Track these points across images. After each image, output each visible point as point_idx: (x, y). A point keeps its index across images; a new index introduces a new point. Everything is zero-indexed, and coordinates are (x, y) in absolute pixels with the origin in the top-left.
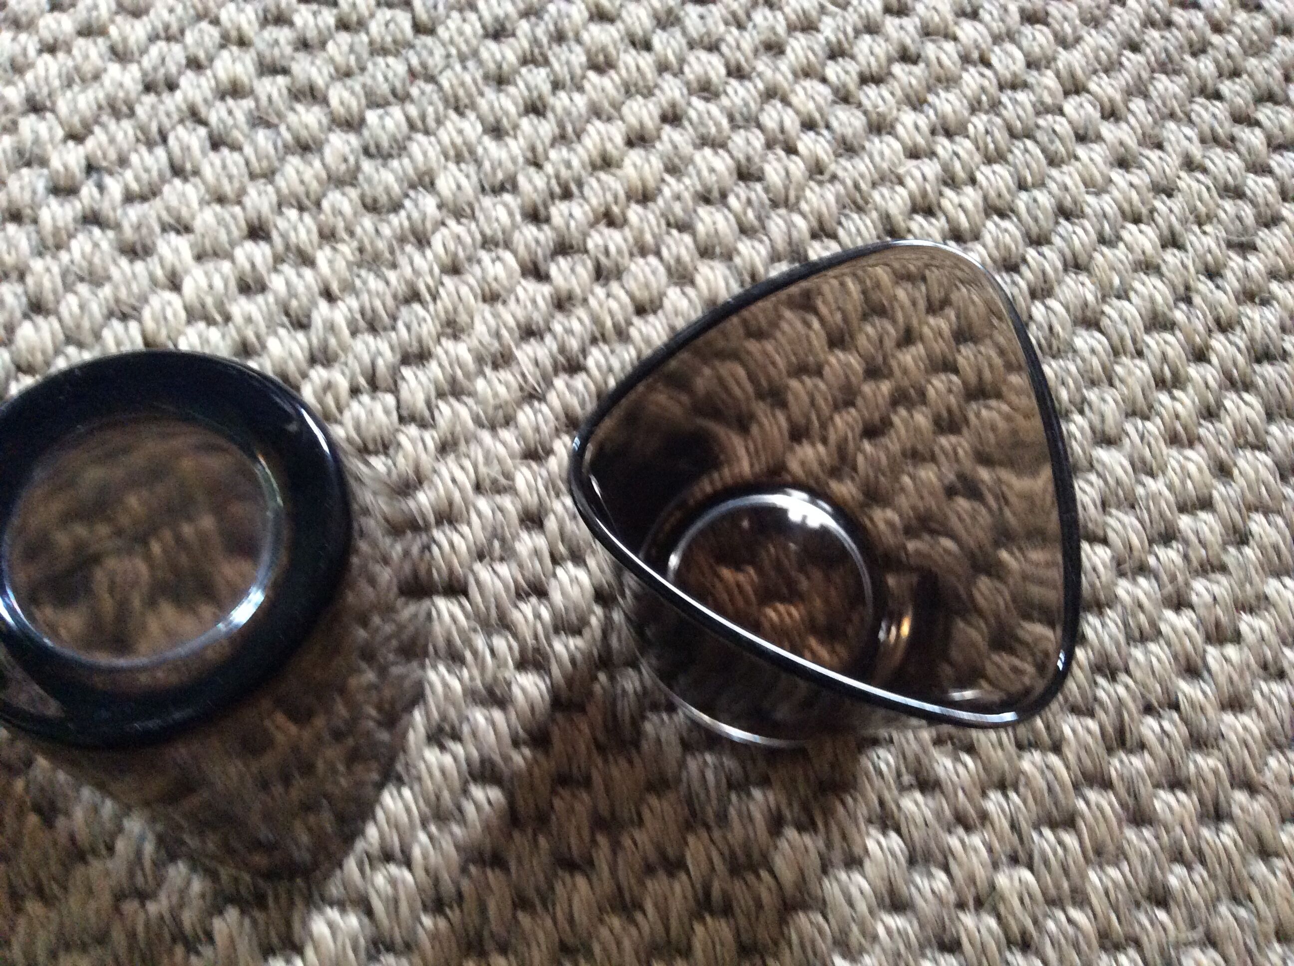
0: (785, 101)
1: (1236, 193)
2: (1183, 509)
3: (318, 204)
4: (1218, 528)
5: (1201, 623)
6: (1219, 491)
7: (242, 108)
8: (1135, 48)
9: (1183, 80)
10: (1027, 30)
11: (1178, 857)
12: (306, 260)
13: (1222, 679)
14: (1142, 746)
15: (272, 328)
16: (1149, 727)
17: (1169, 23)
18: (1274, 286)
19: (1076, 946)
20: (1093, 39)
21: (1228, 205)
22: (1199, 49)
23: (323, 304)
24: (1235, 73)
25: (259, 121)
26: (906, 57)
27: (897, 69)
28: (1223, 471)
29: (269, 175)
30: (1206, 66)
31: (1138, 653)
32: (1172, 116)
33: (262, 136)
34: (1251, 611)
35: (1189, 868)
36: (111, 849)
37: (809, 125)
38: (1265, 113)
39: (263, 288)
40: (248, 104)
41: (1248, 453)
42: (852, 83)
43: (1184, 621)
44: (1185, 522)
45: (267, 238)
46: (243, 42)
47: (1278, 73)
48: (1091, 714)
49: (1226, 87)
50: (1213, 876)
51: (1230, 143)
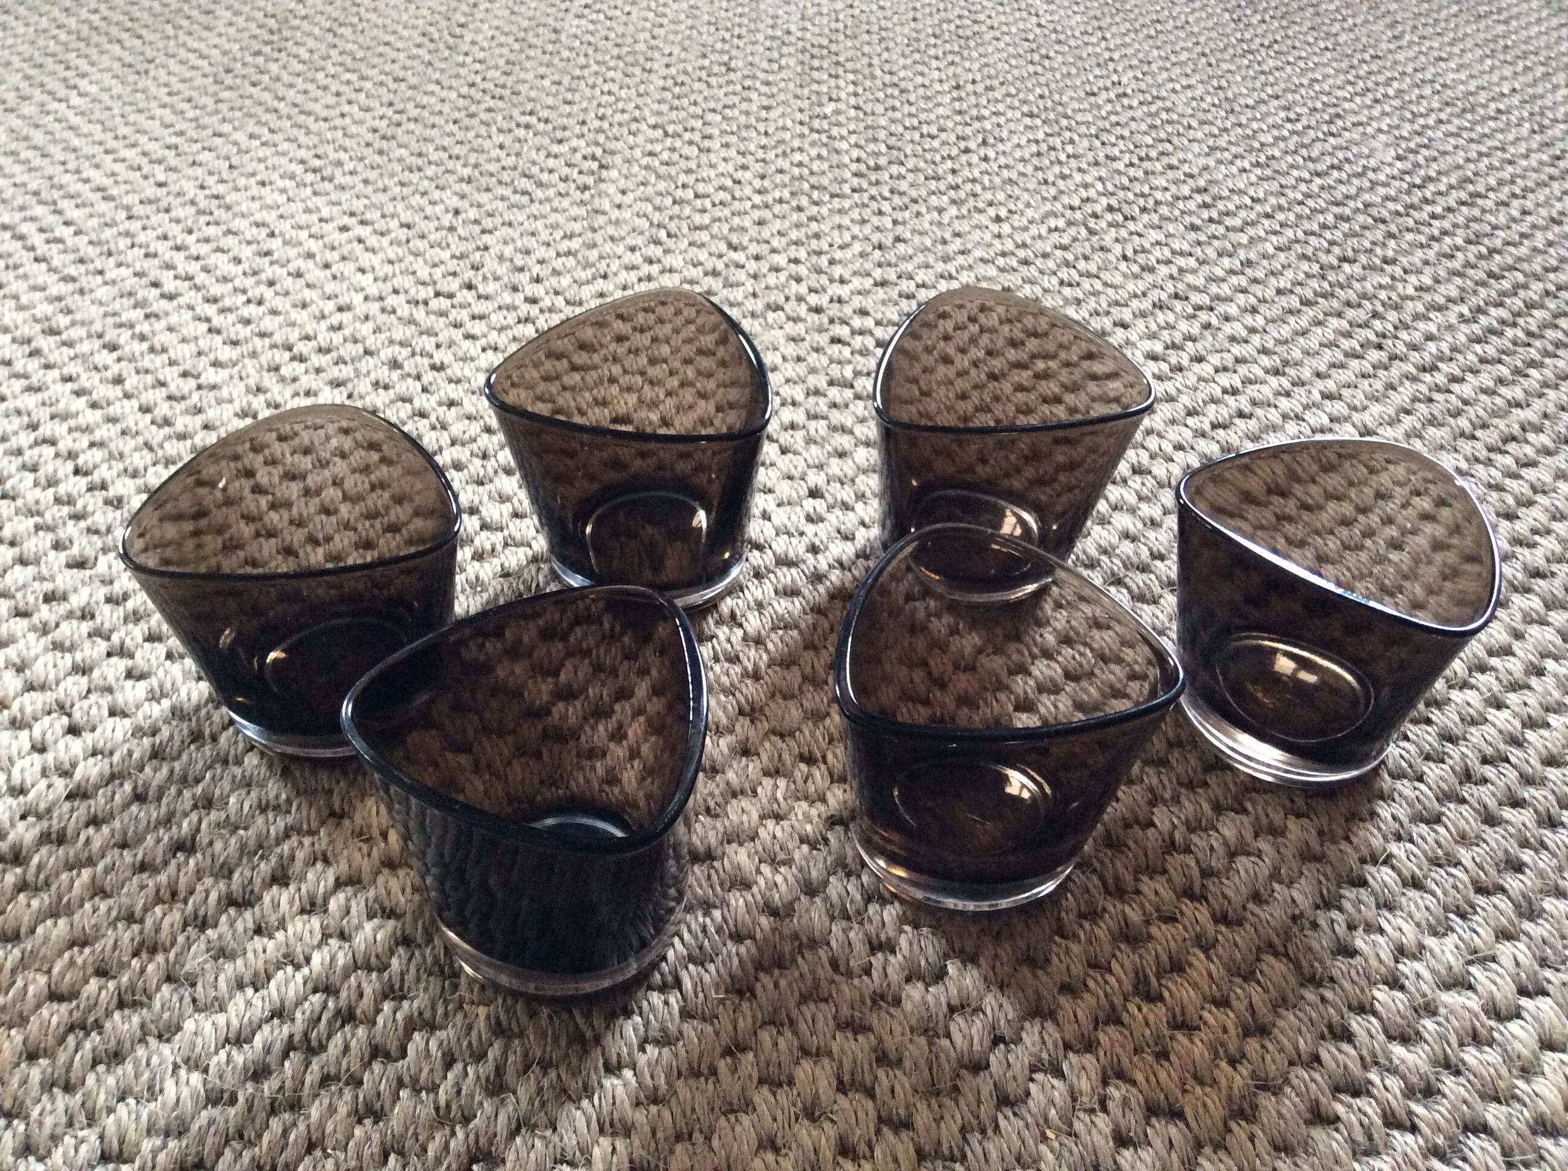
0: (1160, 436)
1: (1499, 488)
2: (1491, 653)
3: (853, 481)
4: (1518, 663)
5: (1515, 715)
6: (1517, 646)
7: (800, 435)
8: (1408, 412)
9: (1447, 429)
10: (1327, 402)
11: (1524, 844)
12: (846, 507)
13: (1539, 746)
14: (1485, 781)
15: (830, 539)
16: (1489, 771)
17: (1431, 400)
18: (1537, 538)
19: (1455, 887)
20: (1376, 409)
21: (1494, 494)
22: (1456, 414)
23: (862, 529)
24: (1484, 426)
25: (810, 441)
26: (1241, 415)
27: (1237, 421)
28: (1518, 635)
29: (820, 467)
30: (1463, 423)
31: (1473, 730)
32: (1442, 447)
33: (813, 448)
34: (1555, 712)
35: (1536, 851)
36: (755, 792)
37: (1179, 447)
38: (1512, 447)
39: (822, 520)
40: (802, 433)
41: (1536, 626)
42: (1207, 427)
43: (1505, 714)
44: (1494, 661)
45: (822, 497)
46: (794, 404)
47: (1517, 426)
48: (1443, 761)
49: (1479, 433)
50: (1555, 855)
51: (1489, 462)
